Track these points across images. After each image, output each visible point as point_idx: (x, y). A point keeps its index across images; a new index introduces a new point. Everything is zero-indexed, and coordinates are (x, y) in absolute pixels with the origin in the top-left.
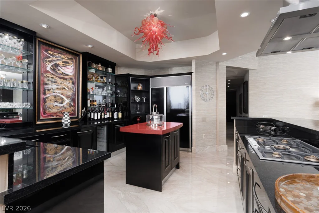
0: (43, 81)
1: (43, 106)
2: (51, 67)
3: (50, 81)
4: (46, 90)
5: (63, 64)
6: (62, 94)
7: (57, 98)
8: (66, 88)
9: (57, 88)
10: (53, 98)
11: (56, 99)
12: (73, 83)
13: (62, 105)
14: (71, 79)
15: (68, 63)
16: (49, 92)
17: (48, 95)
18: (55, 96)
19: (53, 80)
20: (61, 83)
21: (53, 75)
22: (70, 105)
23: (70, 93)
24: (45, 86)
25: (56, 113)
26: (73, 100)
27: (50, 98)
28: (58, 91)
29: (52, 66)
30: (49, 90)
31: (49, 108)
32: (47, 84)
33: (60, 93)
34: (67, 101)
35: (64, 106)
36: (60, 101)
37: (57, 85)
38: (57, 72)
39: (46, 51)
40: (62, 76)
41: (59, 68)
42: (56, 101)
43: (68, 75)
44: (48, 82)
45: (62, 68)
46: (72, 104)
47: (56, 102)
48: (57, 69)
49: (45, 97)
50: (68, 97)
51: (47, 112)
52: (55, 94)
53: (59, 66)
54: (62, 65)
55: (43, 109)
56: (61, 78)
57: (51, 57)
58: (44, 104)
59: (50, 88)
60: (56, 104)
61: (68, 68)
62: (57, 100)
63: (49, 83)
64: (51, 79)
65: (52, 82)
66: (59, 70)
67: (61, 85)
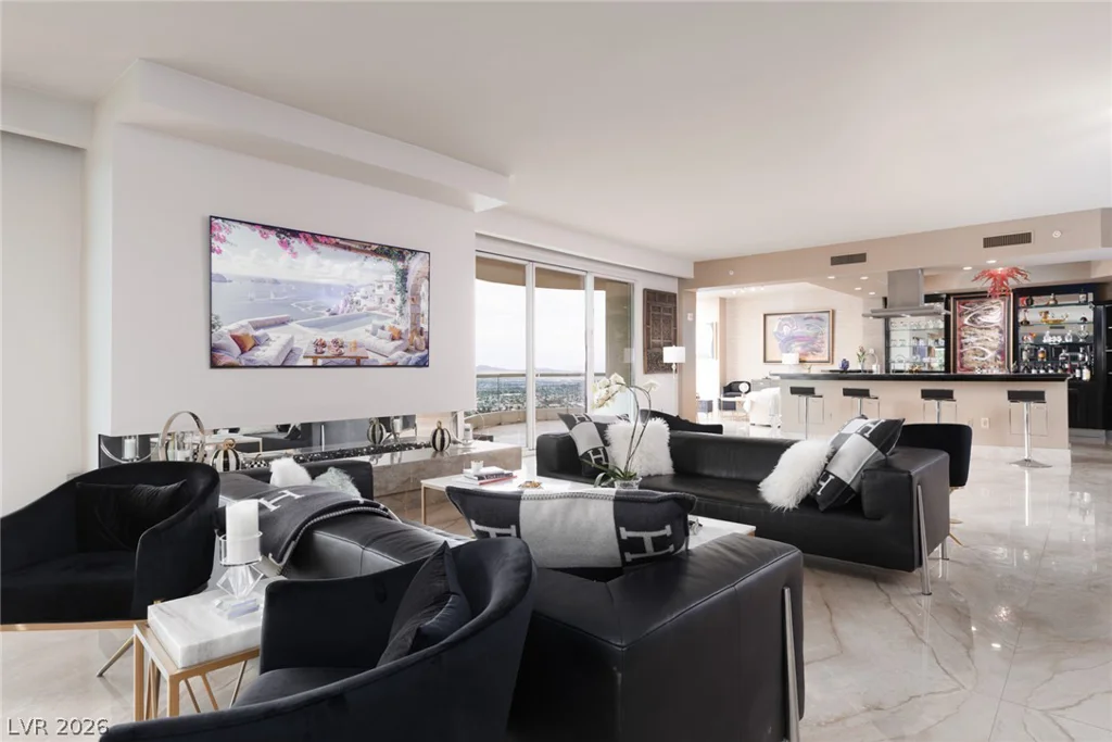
0: (960, 335)
1: (960, 359)
2: (969, 320)
3: (967, 334)
4: (964, 344)
6: (984, 347)
7: (978, 351)
8: (989, 339)
9: (977, 341)
10: (972, 352)
11: (976, 352)
12: (1001, 332)
13: (984, 359)
14: (997, 327)
15: (992, 309)
16: (966, 346)
17: (965, 349)
18: (974, 350)
19: (972, 333)
20: (982, 335)
21: (971, 327)
22: (996, 359)
23: (996, 345)
24: (963, 340)
26: (1001, 353)
27: (967, 352)
28: (978, 344)
33: (980, 346)
34: (991, 354)
35: (987, 360)
36: (981, 354)
37: (977, 337)
38: (976, 323)
39: (963, 305)
40: (983, 326)
41: (979, 318)
42: (976, 355)
43: (991, 323)
44: (965, 336)
45: (982, 318)
46: (999, 357)
48: (976, 320)
49: (962, 351)
50: (992, 349)
51: (964, 367)
52: (974, 347)
53: (979, 316)
54: (984, 314)
55: (961, 363)
56: (981, 329)
57: (968, 309)
58: (962, 357)
59: (968, 342)
60: (976, 358)
61: (992, 316)
63: (967, 337)
64: (968, 332)
65: (970, 335)
66: (978, 320)
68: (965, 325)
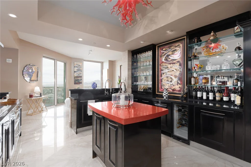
0: (161, 69)
1: (161, 83)
2: (165, 59)
3: (164, 67)
4: (162, 74)
5: (172, 53)
7: (169, 78)
8: (174, 70)
9: (168, 72)
12: (180, 65)
13: (171, 83)
14: (178, 62)
15: (176, 50)
16: (163, 75)
18: (167, 77)
19: (166, 67)
20: (171, 67)
21: (166, 63)
22: (178, 83)
23: (177, 74)
24: (162, 72)
25: (168, 89)
26: (180, 79)
28: (168, 74)
29: (165, 58)
31: (164, 85)
32: (162, 70)
33: (170, 75)
34: (175, 80)
35: (173, 84)
37: (169, 69)
38: (168, 60)
39: (162, 49)
40: (171, 62)
42: (168, 81)
43: (176, 60)
44: (163, 69)
45: (171, 56)
47: (167, 81)
48: (168, 59)
49: (162, 78)
50: (175, 77)
51: (162, 88)
52: (167, 76)
53: (170, 56)
54: (172, 54)
55: (161, 86)
56: (170, 64)
57: (164, 52)
58: (161, 82)
59: (164, 72)
60: (168, 82)
61: (176, 54)
62: (168, 80)
63: (164, 69)
64: (164, 66)
65: (165, 68)
66: (169, 58)
67: (171, 69)
68: (163, 62)
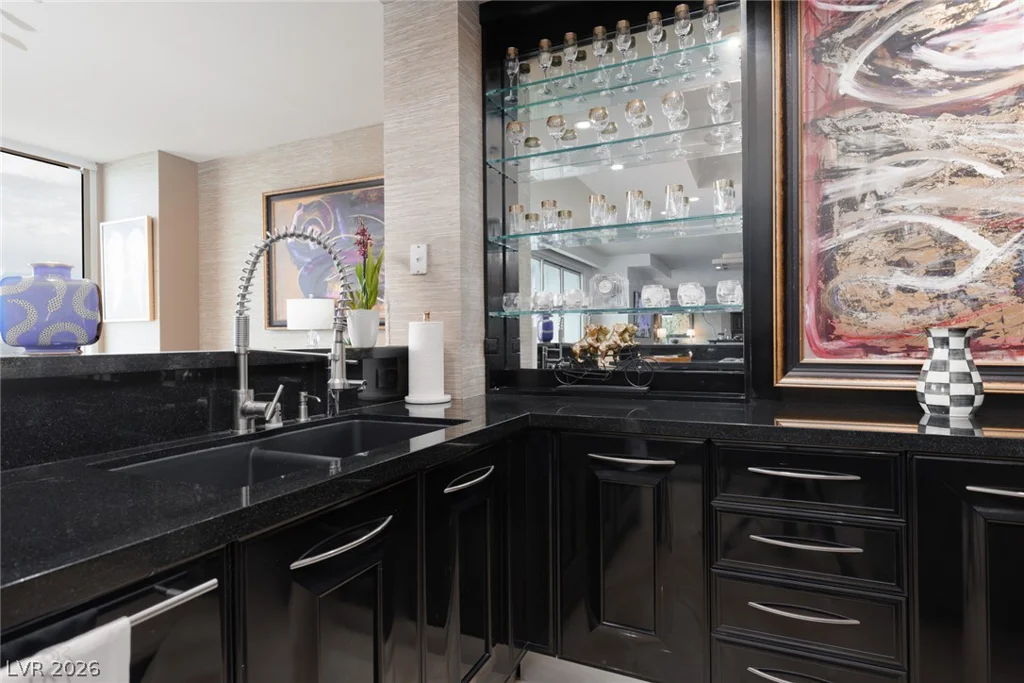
0: (817, 160)
1: (819, 291)
2: (867, 70)
3: (859, 149)
4: (836, 209)
5: (955, 17)
6: (947, 213)
7: (909, 241)
8: (981, 168)
9: (911, 184)
10: (881, 246)
11: (904, 247)
13: (947, 284)
16: (851, 216)
17: (847, 235)
18: (895, 234)
19: (880, 141)
20: (941, 145)
21: (878, 108)
24: (831, 189)
25: (900, 336)
27: (857, 250)
28: (911, 200)
29: (867, 62)
30: (850, 204)
31: (856, 304)
32: (836, 174)
33: (928, 211)
34: (991, 253)
35: (962, 290)
36: (936, 258)
37: (908, 164)
38: (903, 84)
40: (945, 96)
41: (921, 53)
42: (902, 263)
43: (998, 73)
44: (843, 164)
45: (940, 48)
47: (899, 271)
48: (903, 68)
49: (829, 244)
50: (998, 226)
51: (841, 328)
52: (893, 220)
53: (923, 43)
54: (949, 25)
55: (819, 309)
56: (933, 113)
57: (858, 14)
58: (826, 281)
59: (857, 194)
60: (900, 278)
61: (997, 27)
62: (909, 256)
63: (852, 164)
64: (862, 139)
65: (872, 152)
66: (919, 65)
67: (936, 155)
68: (845, 102)
